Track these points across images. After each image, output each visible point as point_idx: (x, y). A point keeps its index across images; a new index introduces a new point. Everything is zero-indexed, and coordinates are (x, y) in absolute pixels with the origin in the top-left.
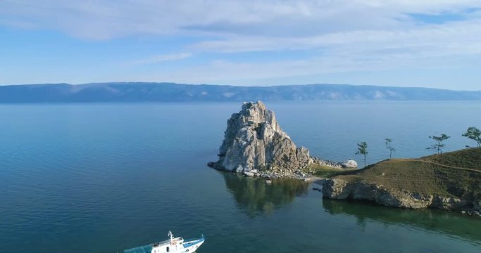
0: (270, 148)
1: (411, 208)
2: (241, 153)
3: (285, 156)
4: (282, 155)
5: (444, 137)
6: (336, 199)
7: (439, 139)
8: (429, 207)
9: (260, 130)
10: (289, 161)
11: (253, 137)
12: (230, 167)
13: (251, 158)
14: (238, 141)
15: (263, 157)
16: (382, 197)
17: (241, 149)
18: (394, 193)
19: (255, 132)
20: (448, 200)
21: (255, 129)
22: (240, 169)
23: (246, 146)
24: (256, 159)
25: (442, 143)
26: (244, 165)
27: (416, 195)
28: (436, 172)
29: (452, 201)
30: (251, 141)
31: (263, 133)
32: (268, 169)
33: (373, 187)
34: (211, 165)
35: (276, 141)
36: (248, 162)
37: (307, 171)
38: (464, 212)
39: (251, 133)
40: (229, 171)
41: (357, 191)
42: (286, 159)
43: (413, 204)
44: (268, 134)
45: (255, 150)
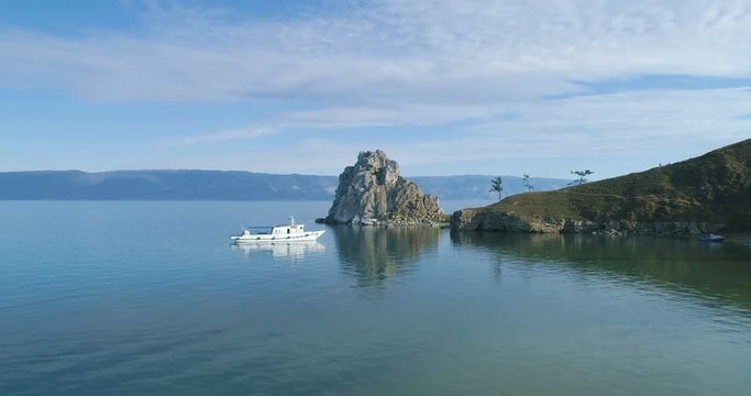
0: (392, 194)
1: (542, 232)
2: (358, 201)
3: (410, 203)
4: (406, 203)
5: (588, 172)
6: (464, 230)
7: (582, 174)
8: (561, 232)
9: (380, 175)
10: (415, 208)
11: (372, 182)
12: (345, 219)
13: (369, 207)
14: (353, 187)
15: (385, 205)
16: (512, 224)
17: (358, 196)
18: (524, 218)
19: (374, 177)
20: (580, 223)
21: (375, 173)
22: (356, 219)
23: (363, 193)
24: (376, 208)
25: (584, 178)
26: (361, 216)
27: (547, 219)
28: (571, 200)
29: (584, 225)
30: (370, 187)
31: (384, 176)
32: (390, 217)
33: (504, 214)
34: (320, 221)
35: (400, 186)
36: (366, 211)
37: (436, 219)
38: (594, 233)
39: (370, 177)
40: (342, 223)
41: (486, 222)
42: (412, 207)
43: (543, 228)
44: (390, 178)
45: (374, 197)
